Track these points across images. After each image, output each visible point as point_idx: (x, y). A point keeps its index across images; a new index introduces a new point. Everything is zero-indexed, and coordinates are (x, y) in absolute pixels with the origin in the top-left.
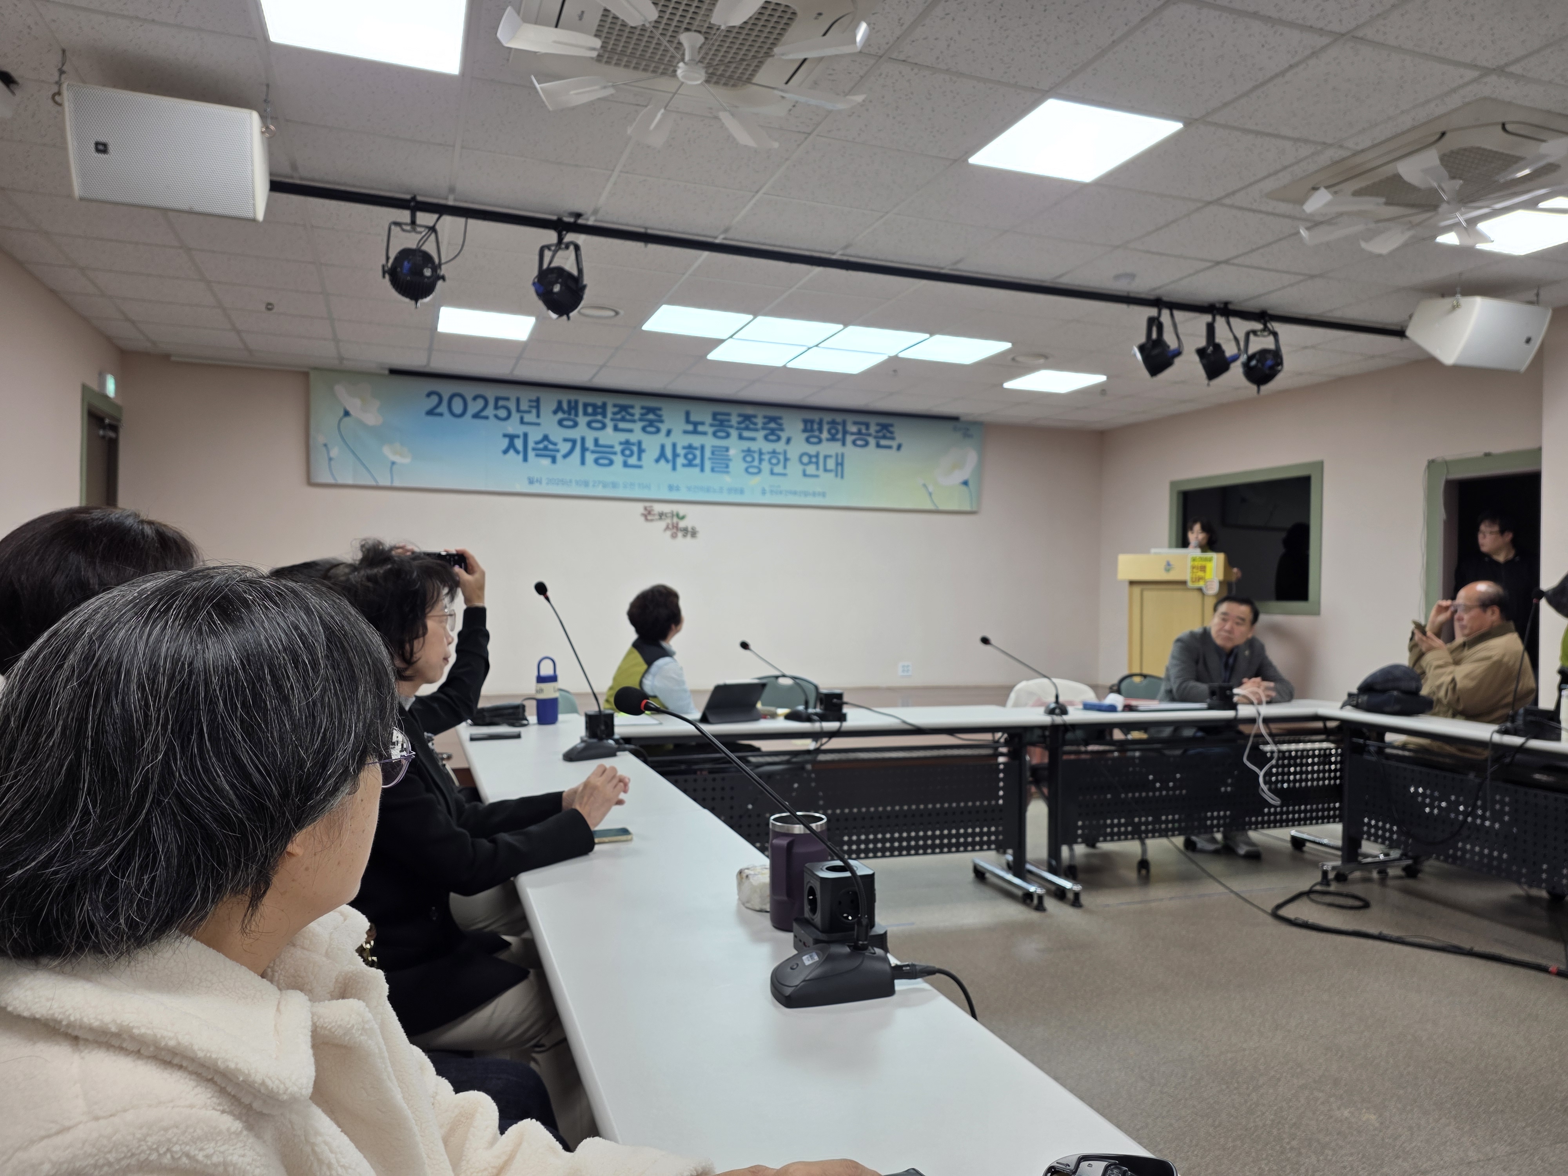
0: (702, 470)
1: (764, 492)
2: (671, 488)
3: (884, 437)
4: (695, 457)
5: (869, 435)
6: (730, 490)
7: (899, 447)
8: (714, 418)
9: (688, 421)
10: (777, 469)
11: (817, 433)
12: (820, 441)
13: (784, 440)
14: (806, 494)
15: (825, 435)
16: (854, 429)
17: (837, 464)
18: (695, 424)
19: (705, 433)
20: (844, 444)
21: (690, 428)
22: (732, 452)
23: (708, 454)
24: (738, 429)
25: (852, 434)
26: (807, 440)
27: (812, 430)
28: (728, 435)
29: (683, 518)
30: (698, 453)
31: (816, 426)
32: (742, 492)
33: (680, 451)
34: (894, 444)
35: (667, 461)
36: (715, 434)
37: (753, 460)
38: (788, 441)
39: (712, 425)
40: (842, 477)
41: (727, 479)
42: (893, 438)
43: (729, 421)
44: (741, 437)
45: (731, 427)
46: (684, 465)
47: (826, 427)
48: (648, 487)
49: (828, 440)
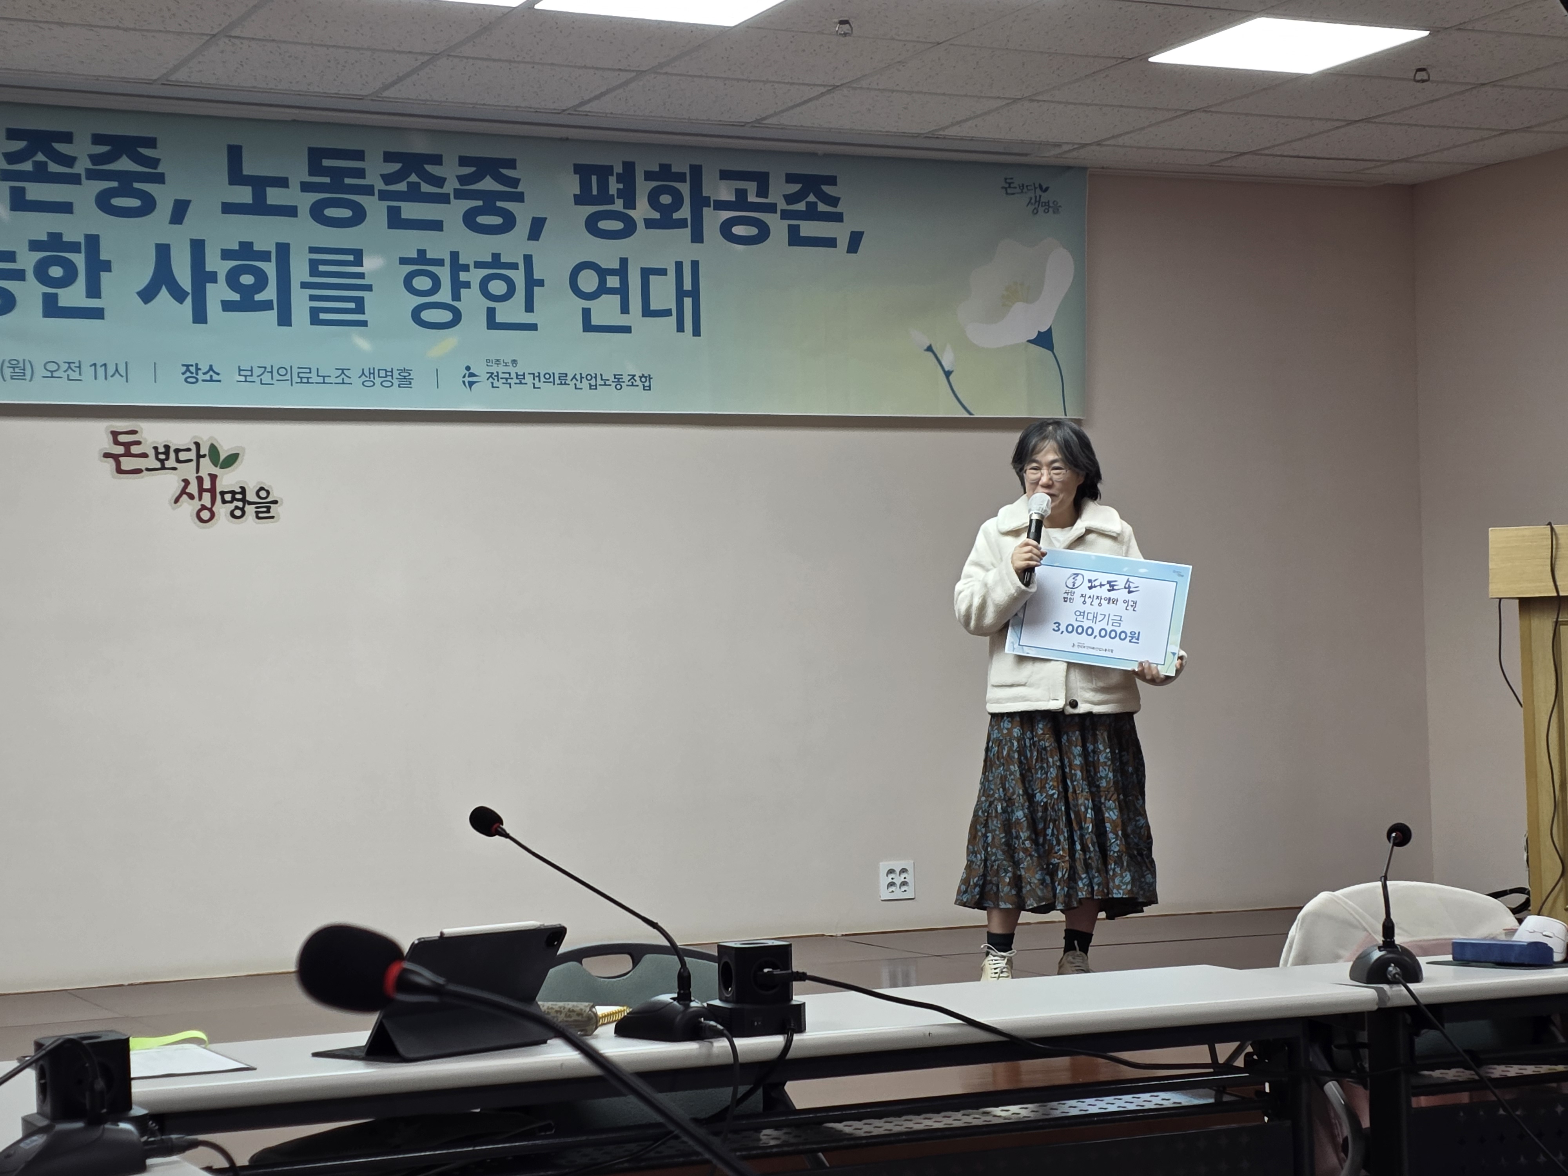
0: (285, 319)
1: (470, 379)
2: (191, 373)
3: (812, 214)
4: (262, 281)
5: (771, 208)
6: (369, 376)
7: (855, 241)
8: (315, 168)
9: (236, 177)
10: (507, 312)
11: (618, 205)
12: (630, 228)
13: (523, 227)
14: (594, 381)
15: (642, 211)
16: (725, 192)
17: (681, 294)
18: (260, 184)
19: (290, 211)
20: (697, 237)
21: (244, 195)
22: (371, 264)
23: (299, 271)
24: (384, 196)
25: (721, 205)
26: (592, 225)
27: (605, 197)
28: (359, 216)
29: (232, 459)
30: (270, 268)
31: (614, 186)
32: (406, 380)
33: (214, 263)
34: (840, 232)
35: (179, 295)
36: (317, 213)
37: (436, 287)
38: (537, 228)
39: (306, 187)
40: (697, 332)
41: (359, 340)
42: (838, 218)
43: (360, 173)
44: (395, 221)
45: (368, 190)
46: (228, 306)
47: (643, 188)
48: (122, 372)
49: (650, 224)
